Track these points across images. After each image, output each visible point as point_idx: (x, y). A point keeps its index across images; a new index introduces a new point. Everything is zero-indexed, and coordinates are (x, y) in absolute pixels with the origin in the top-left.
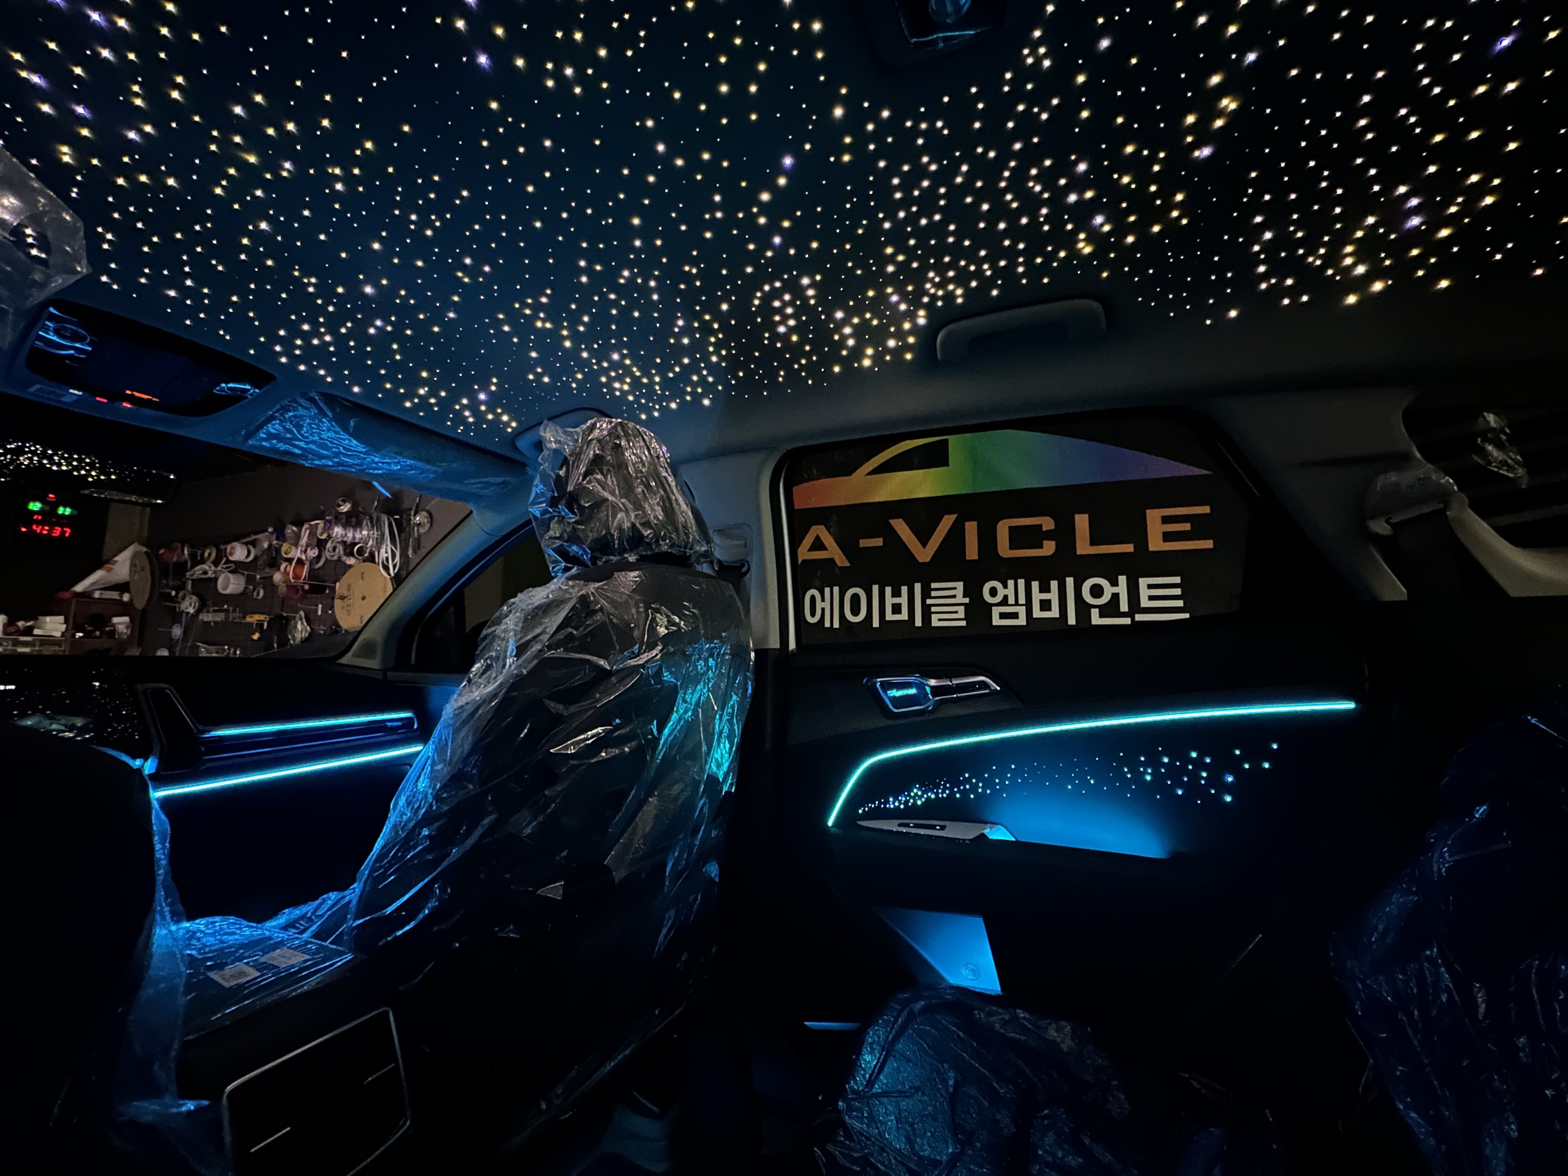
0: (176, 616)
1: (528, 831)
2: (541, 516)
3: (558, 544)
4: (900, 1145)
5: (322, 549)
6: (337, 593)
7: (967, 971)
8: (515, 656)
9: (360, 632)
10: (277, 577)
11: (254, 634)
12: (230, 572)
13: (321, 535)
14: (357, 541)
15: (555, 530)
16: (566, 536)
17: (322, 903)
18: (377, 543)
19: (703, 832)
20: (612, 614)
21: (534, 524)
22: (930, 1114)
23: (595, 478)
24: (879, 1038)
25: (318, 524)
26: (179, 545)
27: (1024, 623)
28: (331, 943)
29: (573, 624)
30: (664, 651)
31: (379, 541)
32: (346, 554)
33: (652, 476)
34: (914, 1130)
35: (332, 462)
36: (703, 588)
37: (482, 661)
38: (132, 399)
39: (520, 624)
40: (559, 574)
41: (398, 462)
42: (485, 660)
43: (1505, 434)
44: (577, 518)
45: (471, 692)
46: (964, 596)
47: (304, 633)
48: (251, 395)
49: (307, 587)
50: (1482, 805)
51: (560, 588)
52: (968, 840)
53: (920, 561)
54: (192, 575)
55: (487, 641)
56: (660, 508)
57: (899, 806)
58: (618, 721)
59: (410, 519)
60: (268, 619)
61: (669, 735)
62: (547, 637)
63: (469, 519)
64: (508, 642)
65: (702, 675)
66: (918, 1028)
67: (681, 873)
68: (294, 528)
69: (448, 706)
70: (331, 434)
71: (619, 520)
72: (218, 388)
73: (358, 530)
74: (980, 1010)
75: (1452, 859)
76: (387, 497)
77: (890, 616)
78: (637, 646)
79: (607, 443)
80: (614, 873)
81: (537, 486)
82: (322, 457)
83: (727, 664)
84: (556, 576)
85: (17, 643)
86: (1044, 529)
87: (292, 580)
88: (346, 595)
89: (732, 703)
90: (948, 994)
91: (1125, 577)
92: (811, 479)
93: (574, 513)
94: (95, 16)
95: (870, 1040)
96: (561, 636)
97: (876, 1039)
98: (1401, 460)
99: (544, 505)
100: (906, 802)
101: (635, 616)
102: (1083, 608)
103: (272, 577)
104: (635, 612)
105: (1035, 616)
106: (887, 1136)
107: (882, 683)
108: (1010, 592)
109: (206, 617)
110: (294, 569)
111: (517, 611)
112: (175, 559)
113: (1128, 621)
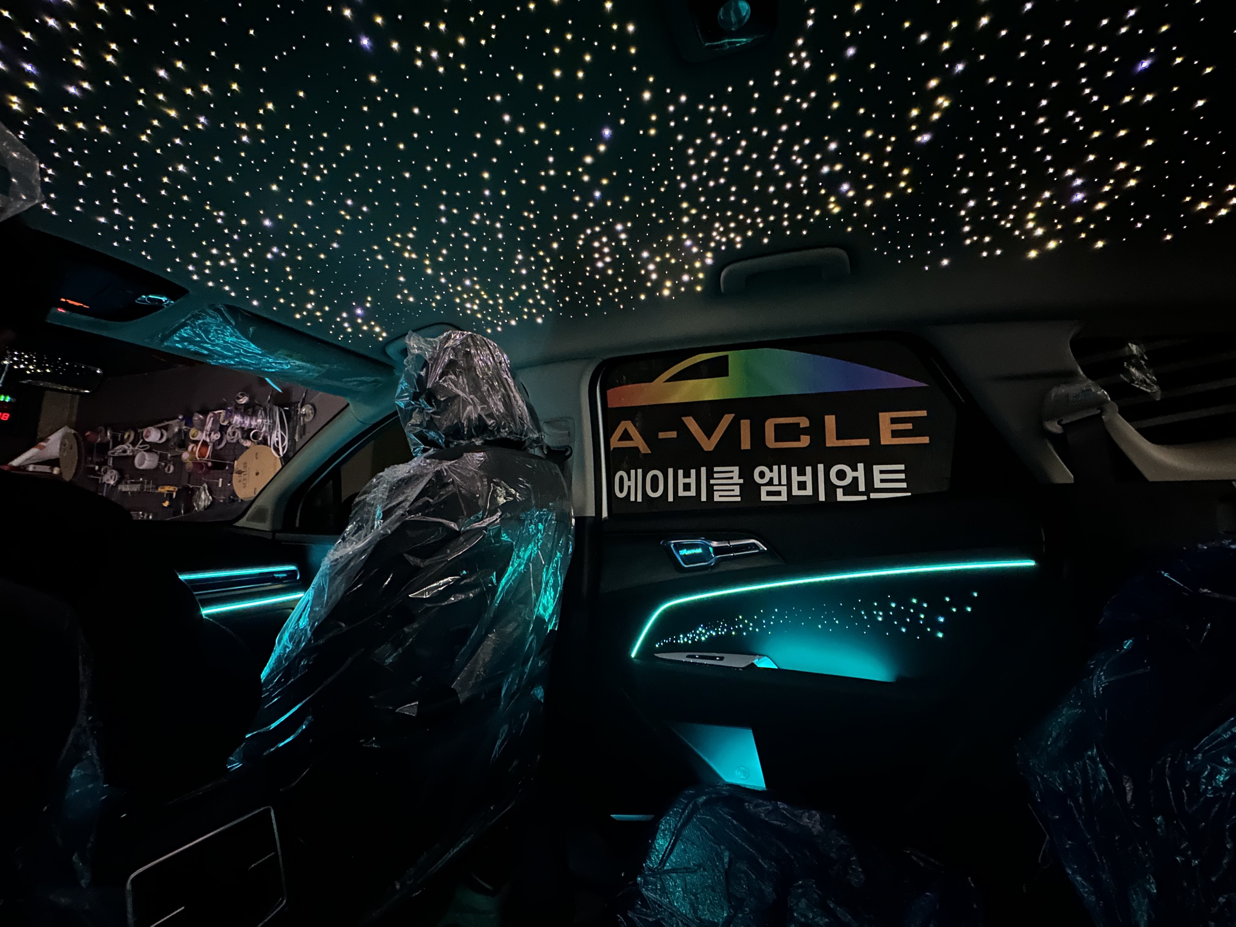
1: (390, 660)
2: (405, 407)
3: (419, 430)
4: (686, 910)
5: (224, 433)
6: (235, 470)
7: (739, 772)
8: (382, 519)
9: (253, 501)
10: (185, 456)
11: (164, 502)
12: (145, 451)
13: (224, 421)
14: (252, 427)
15: (416, 419)
16: (425, 424)
18: (269, 429)
19: (532, 663)
20: (461, 487)
21: (399, 415)
22: (709, 886)
23: (450, 379)
24: (670, 826)
25: (221, 413)
26: (103, 428)
27: (786, 499)
29: (430, 494)
30: (503, 516)
31: (271, 427)
32: (242, 438)
33: (496, 378)
34: (697, 898)
35: (234, 361)
36: (534, 467)
37: (355, 523)
38: (66, 306)
39: (387, 493)
40: (419, 455)
41: (289, 363)
42: (357, 523)
43: (1144, 360)
44: (435, 409)
45: (345, 547)
46: (740, 478)
47: (206, 502)
48: (167, 305)
49: (210, 464)
50: (1128, 639)
51: (420, 465)
52: (741, 668)
53: (706, 450)
54: (113, 453)
55: (359, 506)
56: (501, 403)
57: (687, 642)
58: (465, 572)
59: (298, 411)
60: (176, 490)
61: (506, 584)
62: (408, 504)
63: (346, 410)
64: (376, 507)
65: (533, 536)
66: (700, 818)
67: (512, 697)
68: (201, 416)
69: (326, 559)
70: (233, 339)
71: (468, 412)
72: (139, 299)
73: (254, 418)
74: (750, 802)
75: (1107, 680)
76: (279, 392)
77: (681, 493)
78: (481, 513)
79: (460, 350)
80: (459, 696)
81: (402, 383)
82: (225, 357)
83: (553, 528)
84: (416, 456)
86: (801, 426)
87: (198, 458)
88: (242, 470)
89: (556, 559)
90: (724, 790)
91: (862, 464)
92: (622, 383)
93: (432, 406)
95: (663, 827)
96: (419, 503)
97: (668, 826)
98: (1068, 376)
99: (408, 398)
100: (694, 638)
101: (480, 489)
102: (831, 488)
103: (181, 455)
104: (480, 485)
105: (794, 494)
106: (675, 904)
107: (675, 544)
108: (775, 475)
109: (123, 488)
110: (200, 449)
111: (384, 483)
112: (99, 439)
113: (864, 498)
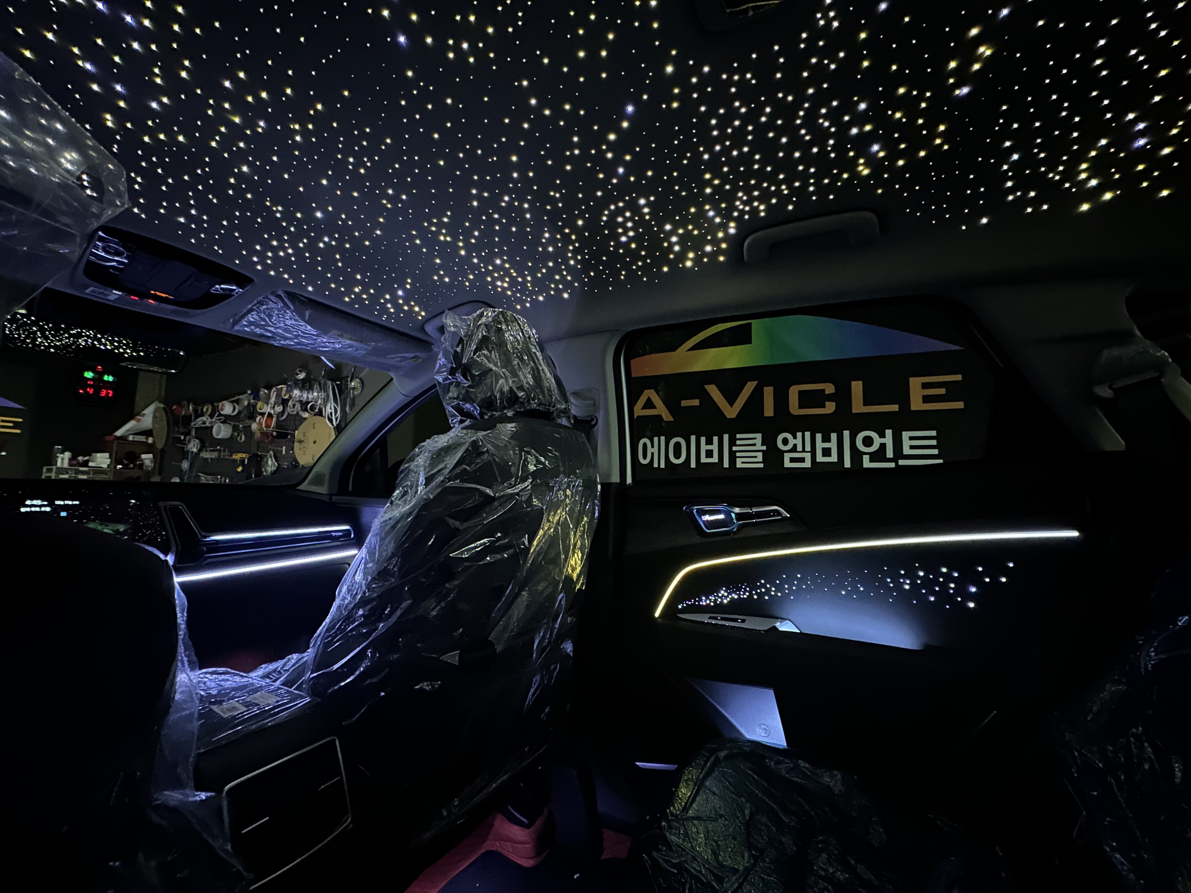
0: (184, 454)
1: (434, 613)
2: (443, 381)
3: (456, 403)
4: (707, 855)
5: (286, 406)
6: (296, 439)
7: (760, 730)
8: (424, 485)
9: (312, 468)
10: (254, 426)
11: (238, 467)
12: (221, 422)
13: (285, 396)
14: (310, 400)
15: (453, 392)
16: (461, 396)
17: (288, 661)
18: (324, 402)
19: (561, 619)
20: (495, 455)
21: (438, 388)
22: (731, 835)
23: (482, 353)
24: (693, 776)
25: (282, 388)
26: (186, 402)
27: (810, 466)
28: (295, 689)
29: (467, 462)
30: (534, 483)
31: (325, 400)
32: (302, 410)
33: (525, 352)
34: (718, 846)
35: (293, 342)
36: (562, 436)
37: (401, 488)
38: (155, 297)
39: (428, 462)
40: (456, 425)
41: (340, 342)
42: (403, 488)
44: (470, 383)
45: (393, 510)
46: (762, 445)
47: (273, 467)
48: (237, 293)
49: (275, 434)
50: (1184, 615)
51: (457, 435)
52: (763, 631)
53: (728, 417)
54: (195, 425)
55: (404, 473)
56: (530, 376)
57: (710, 604)
58: (499, 534)
59: (348, 385)
60: (248, 457)
61: (537, 546)
62: (448, 471)
63: (391, 383)
64: (419, 474)
65: (562, 501)
66: (722, 771)
67: (545, 649)
68: (266, 391)
69: (377, 520)
70: (293, 322)
71: (501, 385)
72: (213, 289)
73: (311, 392)
74: (771, 759)
75: (1157, 657)
76: (331, 368)
77: (704, 460)
78: (513, 479)
79: (492, 327)
80: (496, 646)
81: (440, 359)
82: (286, 338)
83: (580, 493)
84: (454, 427)
85: (78, 472)
86: (827, 393)
87: (265, 429)
88: (302, 440)
89: (583, 523)
90: (746, 746)
91: (891, 431)
92: (644, 355)
93: (467, 379)
94: (128, 19)
95: (686, 777)
96: (458, 470)
97: (691, 777)
98: (1123, 337)
99: (445, 373)
100: (716, 600)
101: (512, 457)
102: (857, 455)
103: (250, 426)
104: (512, 454)
105: (818, 460)
106: (698, 849)
107: (698, 510)
108: (799, 441)
109: (205, 455)
110: (266, 421)
111: (426, 452)
112: (183, 413)
113: (892, 465)
